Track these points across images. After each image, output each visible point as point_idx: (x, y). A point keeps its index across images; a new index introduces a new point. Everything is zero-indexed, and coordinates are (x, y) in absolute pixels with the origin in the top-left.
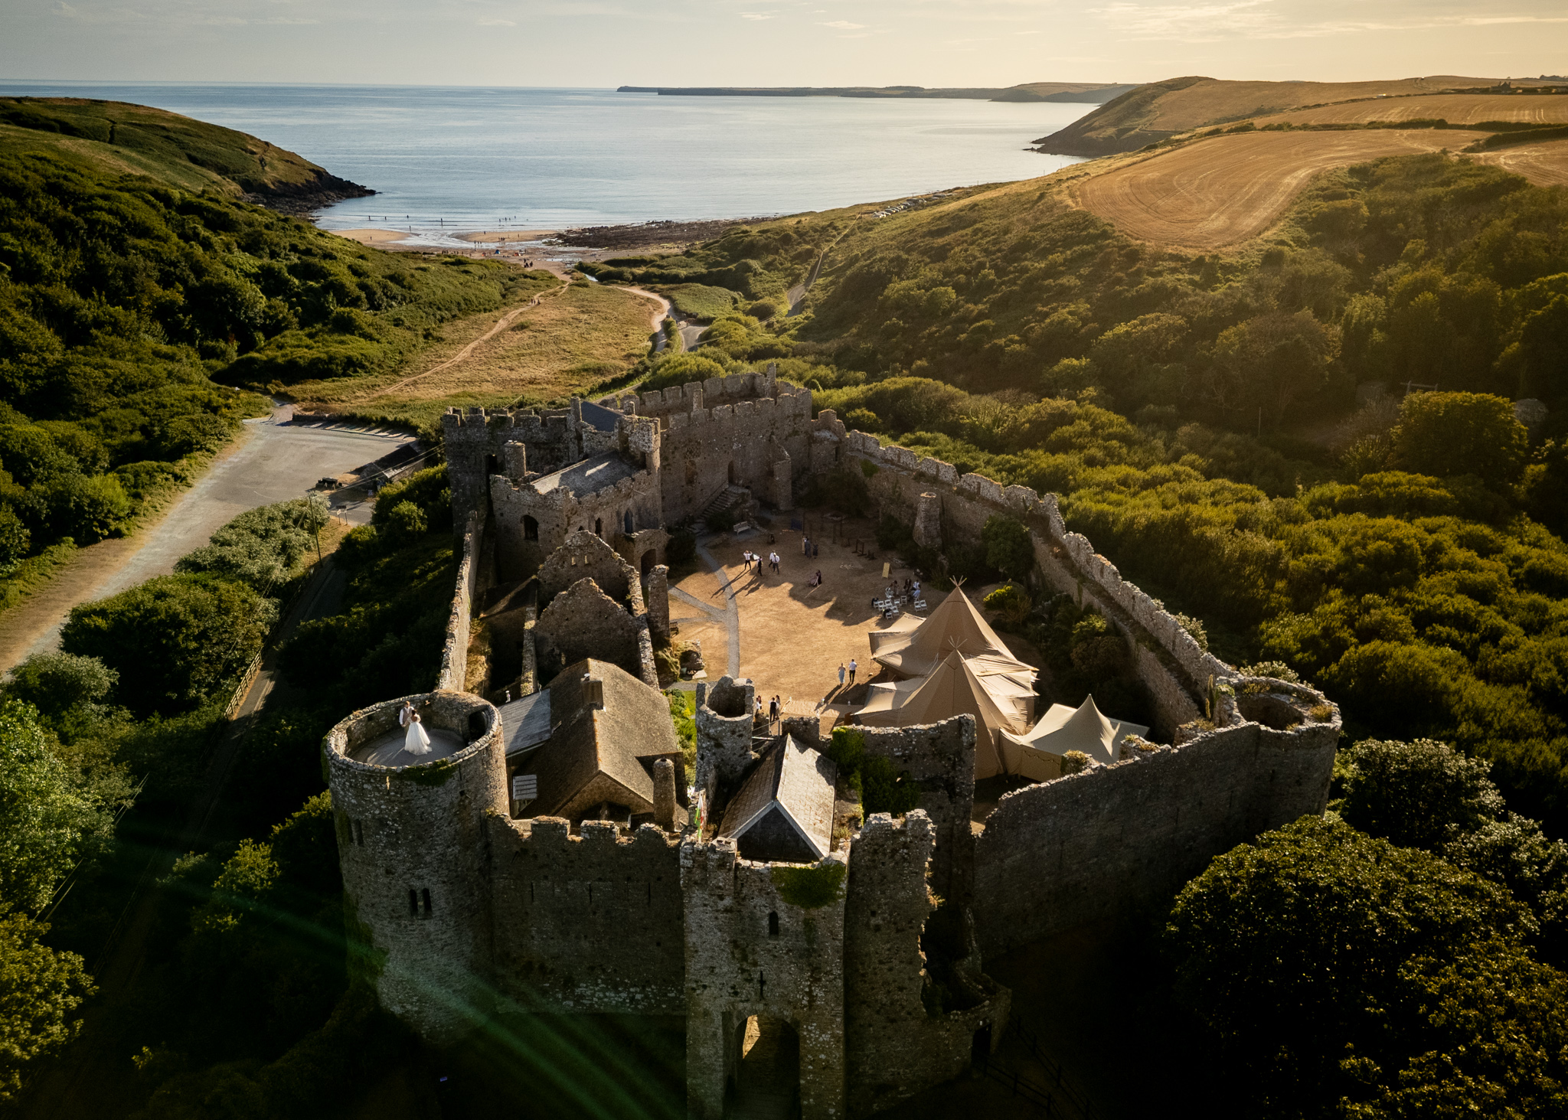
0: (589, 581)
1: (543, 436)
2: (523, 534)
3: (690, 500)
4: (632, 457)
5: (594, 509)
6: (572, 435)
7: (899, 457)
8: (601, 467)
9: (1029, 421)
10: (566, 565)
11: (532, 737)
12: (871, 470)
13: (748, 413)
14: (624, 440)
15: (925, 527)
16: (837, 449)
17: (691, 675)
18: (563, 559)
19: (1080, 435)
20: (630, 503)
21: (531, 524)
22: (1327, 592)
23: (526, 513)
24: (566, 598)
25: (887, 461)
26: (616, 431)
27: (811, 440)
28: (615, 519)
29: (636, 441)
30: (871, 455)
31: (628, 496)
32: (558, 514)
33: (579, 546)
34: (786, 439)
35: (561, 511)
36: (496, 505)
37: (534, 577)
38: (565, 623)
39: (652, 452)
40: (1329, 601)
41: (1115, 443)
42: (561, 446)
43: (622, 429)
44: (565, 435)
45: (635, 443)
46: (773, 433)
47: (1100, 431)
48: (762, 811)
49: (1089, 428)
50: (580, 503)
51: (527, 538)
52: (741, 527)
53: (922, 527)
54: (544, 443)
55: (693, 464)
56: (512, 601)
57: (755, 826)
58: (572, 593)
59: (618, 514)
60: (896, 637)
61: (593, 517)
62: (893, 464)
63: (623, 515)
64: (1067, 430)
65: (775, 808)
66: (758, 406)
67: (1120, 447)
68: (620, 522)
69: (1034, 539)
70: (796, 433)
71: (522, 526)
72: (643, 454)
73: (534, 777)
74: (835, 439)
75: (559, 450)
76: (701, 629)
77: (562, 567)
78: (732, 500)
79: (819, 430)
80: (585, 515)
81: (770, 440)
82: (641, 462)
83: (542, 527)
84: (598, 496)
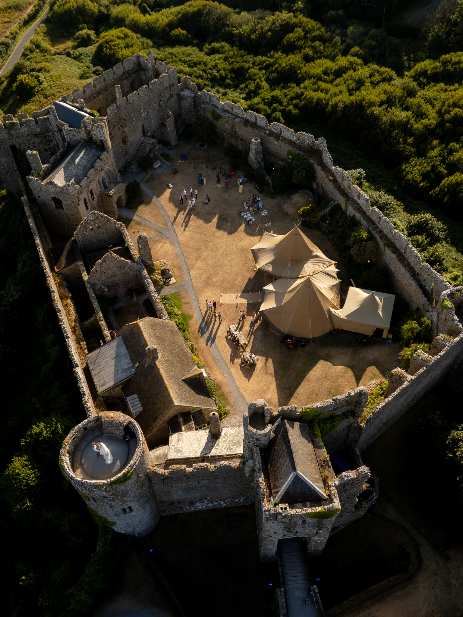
0: (111, 254)
2: (54, 206)
3: (127, 153)
4: (95, 143)
5: (88, 186)
6: (56, 129)
7: (232, 109)
8: (82, 154)
10: (88, 230)
11: (125, 371)
12: (217, 117)
13: (146, 93)
14: (89, 133)
15: (256, 158)
16: (194, 101)
17: (169, 282)
18: (86, 228)
20: (103, 173)
21: (58, 202)
23: (53, 196)
24: (101, 264)
25: (225, 111)
26: (83, 129)
27: (180, 98)
28: (98, 185)
30: (215, 106)
31: (101, 170)
32: (72, 197)
33: (92, 220)
34: (167, 102)
35: (73, 195)
36: (35, 192)
37: (73, 238)
38: (104, 275)
39: (106, 140)
42: (50, 134)
43: (86, 127)
44: (51, 127)
45: (95, 135)
46: (160, 101)
50: (81, 186)
51: (57, 207)
52: (157, 165)
53: (254, 158)
54: (40, 134)
55: (124, 132)
56: (68, 257)
58: (104, 261)
59: (99, 182)
60: (265, 252)
61: (88, 190)
62: (229, 113)
63: (101, 181)
65: (297, 476)
66: (150, 86)
68: (101, 186)
69: (315, 166)
70: (172, 96)
71: (53, 202)
72: (102, 141)
73: (136, 396)
74: (193, 95)
77: (86, 231)
78: (148, 148)
79: (182, 90)
80: (85, 191)
81: (160, 105)
82: (101, 147)
83: (64, 203)
84: (88, 178)
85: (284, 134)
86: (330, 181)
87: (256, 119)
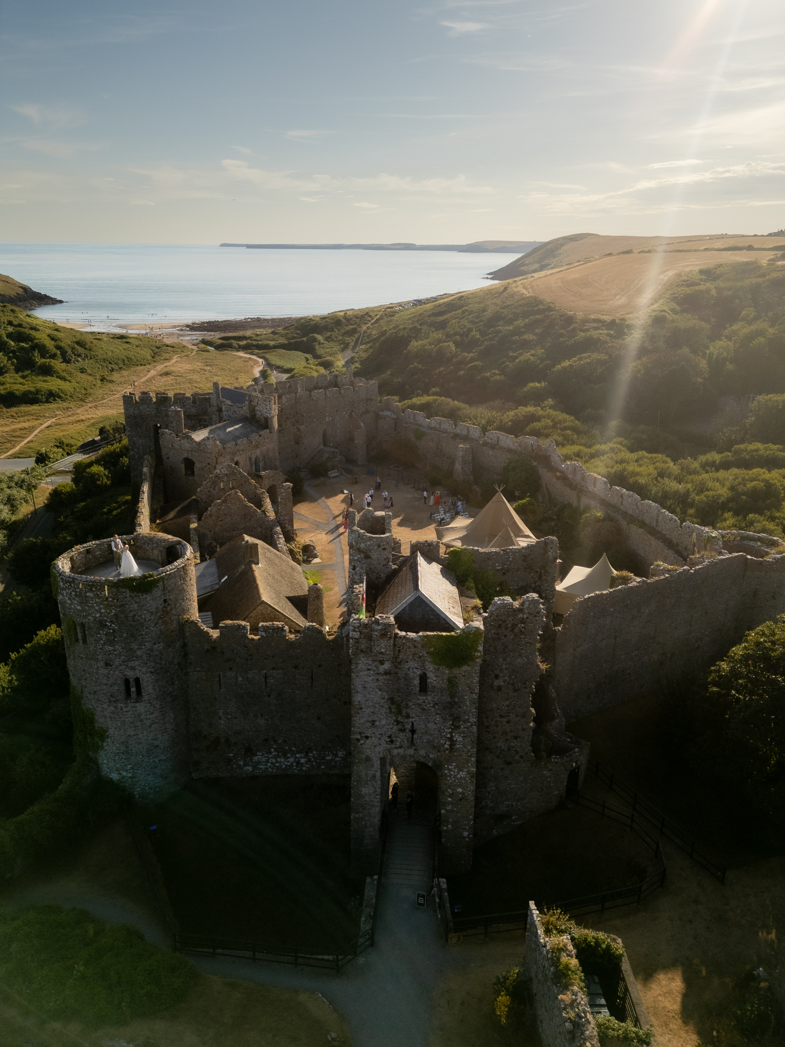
0: (236, 492)
1: (193, 410)
2: (184, 472)
3: (297, 456)
4: (258, 422)
5: (234, 454)
6: (215, 409)
7: (440, 425)
8: (237, 427)
9: (510, 421)
10: (216, 488)
11: (206, 588)
12: (420, 435)
13: (336, 396)
14: (253, 410)
15: (462, 468)
16: (396, 424)
17: (311, 561)
18: (215, 483)
19: (546, 427)
20: (258, 452)
21: (189, 464)
22: (722, 514)
23: (186, 456)
24: (221, 505)
25: (431, 428)
26: (247, 403)
27: (378, 417)
28: (248, 462)
29: (261, 410)
30: (420, 425)
31: (257, 447)
32: (209, 455)
33: (226, 475)
34: (361, 416)
35: (211, 453)
36: (164, 452)
37: (194, 497)
38: (220, 523)
39: (273, 417)
40: (725, 520)
41: (569, 432)
42: (206, 417)
43: (251, 401)
44: (209, 410)
45: (260, 411)
46: (352, 411)
47: (558, 425)
48: (409, 599)
49: (551, 424)
50: (224, 448)
51: (186, 474)
52: (333, 474)
53: (460, 468)
54: (195, 416)
55: (299, 430)
56: (179, 512)
57: (404, 609)
58: (225, 501)
59: (250, 459)
60: (455, 530)
61: (233, 459)
62: (436, 430)
63: (253, 460)
64: (537, 425)
65: (419, 597)
66: (342, 391)
67: (573, 435)
68: (251, 465)
69: (540, 470)
70: (367, 412)
71: (183, 466)
72: (266, 419)
73: (210, 613)
74: (394, 416)
75: (205, 420)
76: (312, 535)
77: (214, 489)
78: (326, 455)
79: (383, 411)
80: (228, 457)
81: (351, 416)
82: (265, 424)
83: (198, 465)
84: (236, 444)
85: (502, 443)
86: (558, 478)
87: (468, 431)
